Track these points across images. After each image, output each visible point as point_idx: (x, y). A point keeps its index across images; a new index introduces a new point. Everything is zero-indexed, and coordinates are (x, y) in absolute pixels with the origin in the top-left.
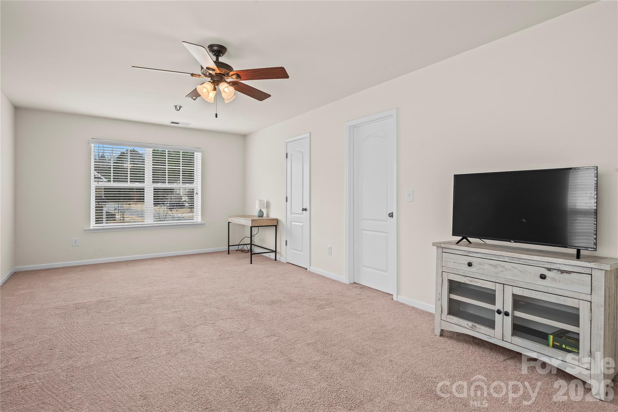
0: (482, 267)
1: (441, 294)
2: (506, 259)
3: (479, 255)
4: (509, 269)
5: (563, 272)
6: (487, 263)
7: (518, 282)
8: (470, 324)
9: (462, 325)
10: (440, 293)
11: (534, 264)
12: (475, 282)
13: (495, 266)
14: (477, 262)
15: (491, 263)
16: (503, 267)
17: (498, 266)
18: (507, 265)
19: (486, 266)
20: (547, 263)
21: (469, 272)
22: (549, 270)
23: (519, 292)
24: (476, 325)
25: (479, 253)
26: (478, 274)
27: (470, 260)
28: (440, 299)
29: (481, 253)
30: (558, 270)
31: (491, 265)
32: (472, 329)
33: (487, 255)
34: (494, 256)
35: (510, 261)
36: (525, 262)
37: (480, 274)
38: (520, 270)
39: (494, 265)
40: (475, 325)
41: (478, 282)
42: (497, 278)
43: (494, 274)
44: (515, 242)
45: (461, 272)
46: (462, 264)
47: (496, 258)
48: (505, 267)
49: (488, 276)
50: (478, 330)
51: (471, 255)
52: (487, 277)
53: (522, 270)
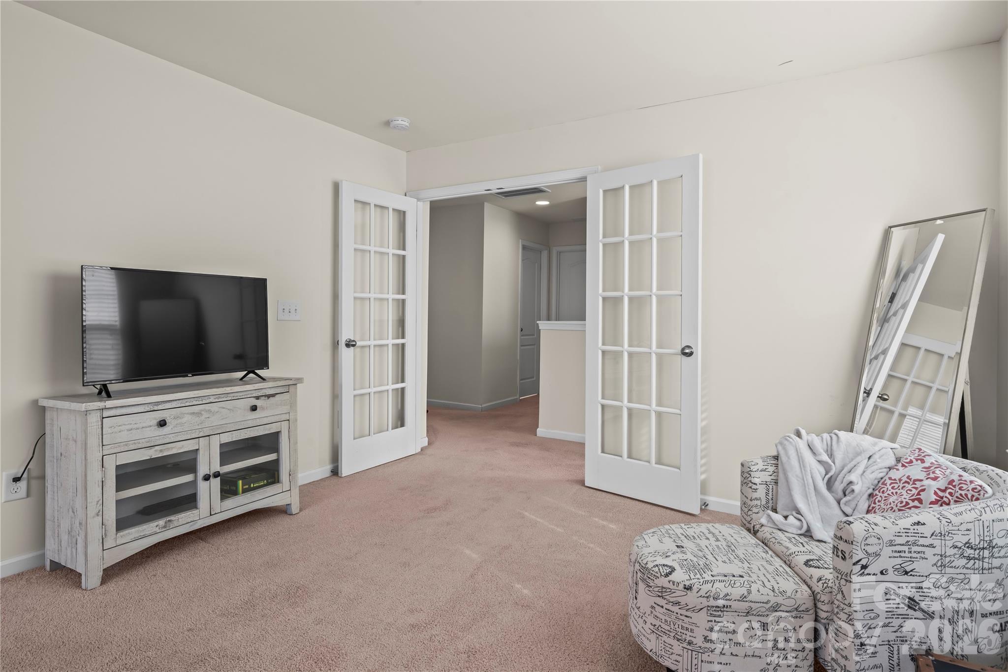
0: (179, 421)
1: (101, 501)
2: (212, 400)
3: (174, 405)
4: (217, 412)
5: (269, 396)
6: (187, 412)
7: (226, 425)
8: (161, 522)
9: (147, 533)
10: (98, 502)
11: (243, 396)
12: (168, 449)
13: (199, 414)
14: (172, 416)
15: (192, 411)
16: (209, 411)
17: (203, 412)
18: (214, 407)
19: (187, 418)
20: (254, 391)
21: (158, 438)
22: (258, 398)
23: (226, 438)
24: (172, 518)
25: (173, 400)
26: (173, 435)
27: (159, 416)
28: (99, 512)
29: (176, 400)
30: (265, 396)
31: (193, 413)
32: (166, 529)
33: (186, 400)
34: (196, 399)
35: (217, 400)
36: (234, 397)
37: (176, 434)
38: (229, 408)
39: (197, 413)
40: (169, 519)
41: (172, 448)
42: (200, 430)
43: (198, 425)
44: (193, 375)
45: (143, 442)
46: (146, 427)
47: (199, 401)
48: (211, 411)
49: (188, 432)
50: (176, 524)
51: (160, 407)
52: (187, 434)
53: (231, 408)
